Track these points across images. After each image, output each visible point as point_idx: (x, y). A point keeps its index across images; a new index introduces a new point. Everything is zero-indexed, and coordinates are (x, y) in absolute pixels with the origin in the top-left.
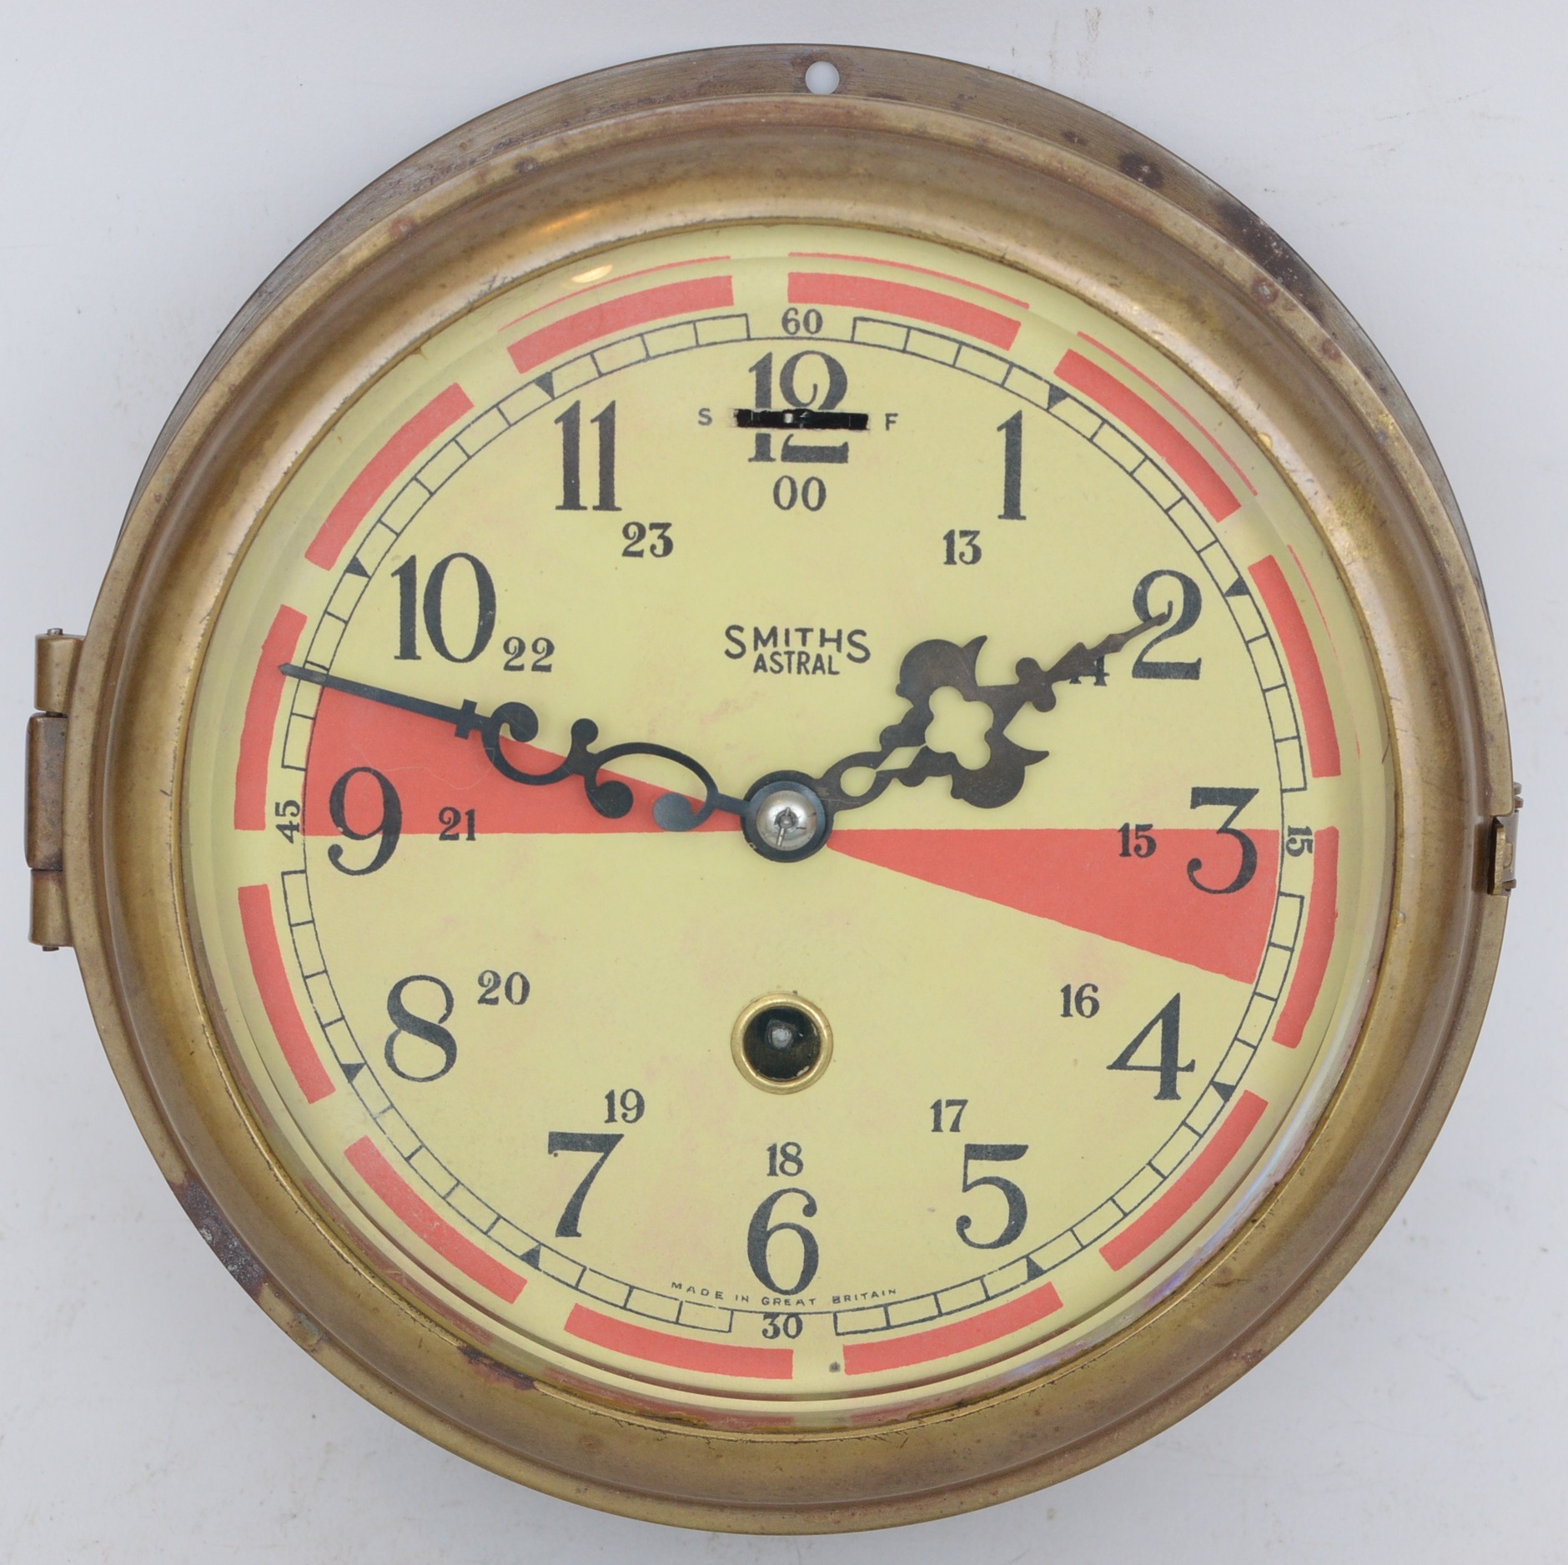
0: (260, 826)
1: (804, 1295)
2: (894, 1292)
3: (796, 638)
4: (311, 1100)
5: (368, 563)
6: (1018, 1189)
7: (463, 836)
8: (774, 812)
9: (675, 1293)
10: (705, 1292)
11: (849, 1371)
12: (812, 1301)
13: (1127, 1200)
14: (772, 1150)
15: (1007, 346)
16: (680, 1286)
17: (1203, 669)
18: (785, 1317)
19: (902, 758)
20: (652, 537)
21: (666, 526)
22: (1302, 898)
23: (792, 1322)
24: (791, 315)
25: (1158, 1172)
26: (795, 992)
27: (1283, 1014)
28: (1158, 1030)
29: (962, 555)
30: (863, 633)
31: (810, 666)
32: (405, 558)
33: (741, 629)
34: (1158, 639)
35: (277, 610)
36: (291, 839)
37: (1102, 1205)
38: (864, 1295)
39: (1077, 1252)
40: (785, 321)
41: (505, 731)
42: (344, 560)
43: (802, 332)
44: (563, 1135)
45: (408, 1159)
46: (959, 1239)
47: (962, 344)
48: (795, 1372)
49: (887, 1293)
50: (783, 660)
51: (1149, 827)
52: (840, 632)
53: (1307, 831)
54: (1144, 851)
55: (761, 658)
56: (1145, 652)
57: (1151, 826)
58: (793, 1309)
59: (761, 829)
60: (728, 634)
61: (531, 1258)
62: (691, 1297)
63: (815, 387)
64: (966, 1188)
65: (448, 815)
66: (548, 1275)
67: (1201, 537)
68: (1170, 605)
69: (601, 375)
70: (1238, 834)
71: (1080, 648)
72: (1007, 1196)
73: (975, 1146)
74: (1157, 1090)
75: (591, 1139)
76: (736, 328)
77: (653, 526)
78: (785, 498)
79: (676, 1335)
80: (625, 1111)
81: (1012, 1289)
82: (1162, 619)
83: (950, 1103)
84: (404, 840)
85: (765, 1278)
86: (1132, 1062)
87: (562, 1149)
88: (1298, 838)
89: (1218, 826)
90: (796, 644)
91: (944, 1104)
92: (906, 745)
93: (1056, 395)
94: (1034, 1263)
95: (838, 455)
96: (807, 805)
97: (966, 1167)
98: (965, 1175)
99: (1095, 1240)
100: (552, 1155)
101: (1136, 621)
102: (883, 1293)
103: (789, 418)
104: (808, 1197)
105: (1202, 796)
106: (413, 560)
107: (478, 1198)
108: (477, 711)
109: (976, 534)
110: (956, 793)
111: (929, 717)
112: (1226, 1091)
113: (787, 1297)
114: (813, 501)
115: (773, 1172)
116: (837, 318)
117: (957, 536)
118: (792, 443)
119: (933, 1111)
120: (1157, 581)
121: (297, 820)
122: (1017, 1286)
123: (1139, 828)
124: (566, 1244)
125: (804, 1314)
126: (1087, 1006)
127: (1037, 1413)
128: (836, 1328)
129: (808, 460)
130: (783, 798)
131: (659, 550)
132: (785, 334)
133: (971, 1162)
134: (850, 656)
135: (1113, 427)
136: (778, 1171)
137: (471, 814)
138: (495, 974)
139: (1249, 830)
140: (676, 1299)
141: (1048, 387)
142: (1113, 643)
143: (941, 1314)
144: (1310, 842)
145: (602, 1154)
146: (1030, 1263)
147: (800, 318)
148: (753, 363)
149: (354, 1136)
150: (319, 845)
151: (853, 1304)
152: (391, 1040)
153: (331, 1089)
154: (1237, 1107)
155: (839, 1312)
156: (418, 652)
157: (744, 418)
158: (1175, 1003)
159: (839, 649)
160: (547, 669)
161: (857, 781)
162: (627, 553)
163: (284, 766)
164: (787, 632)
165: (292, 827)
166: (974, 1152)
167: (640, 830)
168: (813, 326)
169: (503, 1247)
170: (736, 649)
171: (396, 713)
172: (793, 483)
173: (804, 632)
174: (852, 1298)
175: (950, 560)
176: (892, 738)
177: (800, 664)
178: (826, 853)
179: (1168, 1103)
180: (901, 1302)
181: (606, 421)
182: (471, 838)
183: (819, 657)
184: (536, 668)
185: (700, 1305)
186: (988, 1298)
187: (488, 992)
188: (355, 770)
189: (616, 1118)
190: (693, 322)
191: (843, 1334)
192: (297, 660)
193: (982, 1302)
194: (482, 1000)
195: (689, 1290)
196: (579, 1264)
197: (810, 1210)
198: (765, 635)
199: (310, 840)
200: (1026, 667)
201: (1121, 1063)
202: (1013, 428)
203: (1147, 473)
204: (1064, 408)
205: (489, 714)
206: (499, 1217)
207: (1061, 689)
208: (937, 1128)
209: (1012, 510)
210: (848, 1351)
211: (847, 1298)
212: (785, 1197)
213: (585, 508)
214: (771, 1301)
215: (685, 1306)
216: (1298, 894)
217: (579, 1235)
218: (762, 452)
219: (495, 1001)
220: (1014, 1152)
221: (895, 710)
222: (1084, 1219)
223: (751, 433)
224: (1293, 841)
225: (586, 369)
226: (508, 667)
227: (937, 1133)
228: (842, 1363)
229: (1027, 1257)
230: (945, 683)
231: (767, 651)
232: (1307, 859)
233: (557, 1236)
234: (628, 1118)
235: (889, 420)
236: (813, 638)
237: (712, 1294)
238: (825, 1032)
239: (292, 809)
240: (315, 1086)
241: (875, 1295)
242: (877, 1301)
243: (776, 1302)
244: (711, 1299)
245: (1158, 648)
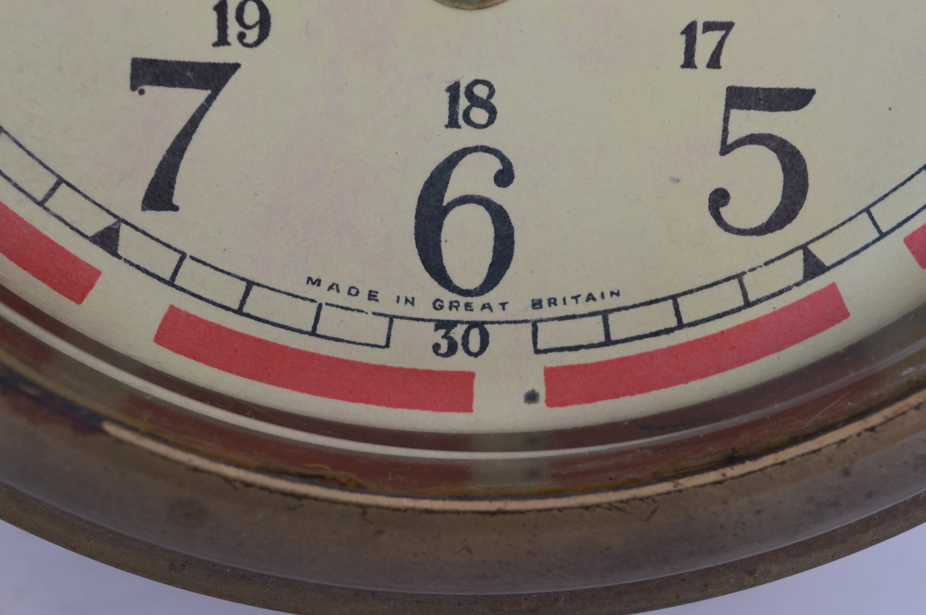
1: (492, 296)
2: (618, 294)
6: (798, 152)
9: (312, 291)
10: (353, 291)
11: (551, 403)
12: (503, 305)
14: (453, 91)
16: (318, 282)
18: (465, 326)
23: (475, 336)
37: (913, 176)
38: (576, 298)
39: (874, 242)
44: (153, 63)
46: (712, 221)
48: (477, 403)
49: (607, 295)
58: (477, 315)
61: (108, 240)
62: (333, 297)
64: (725, 149)
66: (132, 264)
72: (782, 162)
73: (741, 89)
75: (192, 69)
79: (312, 350)
80: (241, 29)
81: (781, 292)
83: (709, 27)
85: (438, 273)
87: (150, 83)
91: (700, 28)
94: (814, 256)
97: (726, 120)
98: (725, 131)
99: (900, 225)
100: (136, 93)
102: (603, 295)
104: (503, 158)
107: (29, 153)
113: (469, 299)
115: (453, 123)
119: (684, 37)
122: (789, 289)
124: (156, 220)
125: (493, 323)
127: (846, 473)
128: (535, 343)
133: (735, 113)
136: (461, 121)
140: (312, 301)
143: (681, 325)
145: (209, 92)
146: (808, 256)
151: (560, 310)
155: (541, 321)
166: (739, 98)
169: (66, 223)
174: (560, 302)
180: (626, 308)
185: (347, 309)
186: (748, 304)
189: (229, 39)
191: (546, 351)
193: (739, 309)
195: (330, 288)
196: (175, 250)
197: (505, 177)
206: (60, 181)
208: (689, 62)
210: (551, 375)
211: (552, 302)
212: (469, 158)
214: (446, 305)
215: (325, 309)
217: (175, 208)
220: (797, 99)
222: (886, 196)
227: (688, 71)
228: (541, 391)
229: (804, 247)
233: (143, 209)
234: (247, 40)
237: (364, 294)
241: (590, 297)
242: (593, 306)
243: (453, 305)
244: (362, 301)
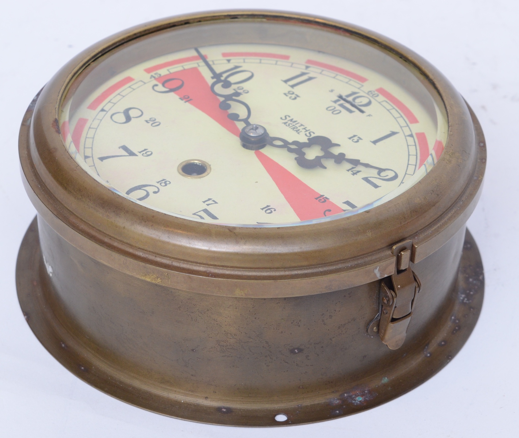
0: (149, 73)
3: (299, 125)
4: (89, 108)
5: (232, 61)
7: (184, 101)
15: (411, 123)
17: (379, 188)
21: (299, 96)
26: (210, 165)
29: (354, 139)
30: (314, 134)
31: (295, 130)
33: (290, 117)
34: (376, 178)
36: (151, 78)
40: (370, 92)
41: (221, 83)
42: (228, 58)
43: (371, 95)
44: (126, 148)
45: (90, 128)
47: (402, 117)
50: (291, 125)
52: (309, 130)
54: (321, 201)
55: (287, 123)
56: (370, 177)
57: (329, 199)
60: (286, 116)
61: (87, 157)
63: (361, 102)
64: (194, 214)
65: (187, 97)
66: (85, 161)
67: (410, 173)
68: (387, 176)
69: (321, 73)
75: (131, 152)
76: (358, 86)
77: (296, 95)
78: (330, 109)
80: (145, 153)
83: (214, 201)
84: (172, 93)
87: (122, 149)
89: (344, 209)
90: (297, 125)
92: (298, 146)
95: (351, 111)
98: (197, 212)
100: (118, 148)
103: (348, 102)
104: (159, 191)
105: (348, 203)
106: (240, 67)
108: (221, 77)
109: (362, 140)
110: (296, 159)
111: (309, 146)
115: (158, 182)
116: (381, 98)
117: (357, 137)
118: (344, 104)
120: (390, 171)
121: (157, 77)
123: (326, 198)
124: (97, 162)
126: (269, 211)
129: (343, 108)
131: (292, 98)
132: (367, 92)
133: (202, 212)
134: (306, 134)
135: (416, 147)
137: (191, 100)
141: (411, 134)
145: (129, 155)
147: (374, 93)
148: (354, 91)
149: (86, 118)
150: (155, 83)
152: (118, 113)
153: (95, 109)
157: (339, 96)
159: (305, 131)
161: (278, 143)
162: (285, 94)
163: (168, 70)
165: (154, 77)
166: (205, 211)
168: (374, 96)
169: (84, 152)
170: (284, 119)
172: (335, 108)
173: (302, 125)
175: (350, 138)
176: (296, 143)
177: (294, 128)
178: (252, 152)
181: (311, 78)
183: (299, 130)
188: (180, 79)
189: (141, 153)
190: (351, 80)
194: (146, 121)
196: (94, 165)
197: (155, 193)
200: (342, 155)
202: (394, 133)
203: (413, 157)
204: (409, 138)
206: (92, 148)
208: (204, 202)
209: (375, 142)
212: (154, 187)
213: (287, 84)
217: (102, 161)
218: (336, 101)
219: (148, 123)
220: (214, 218)
223: (338, 99)
225: (319, 71)
231: (290, 122)
233: (98, 158)
234: (143, 155)
235: (369, 115)
238: (206, 174)
239: (159, 75)
240: (93, 106)
245: (374, 178)
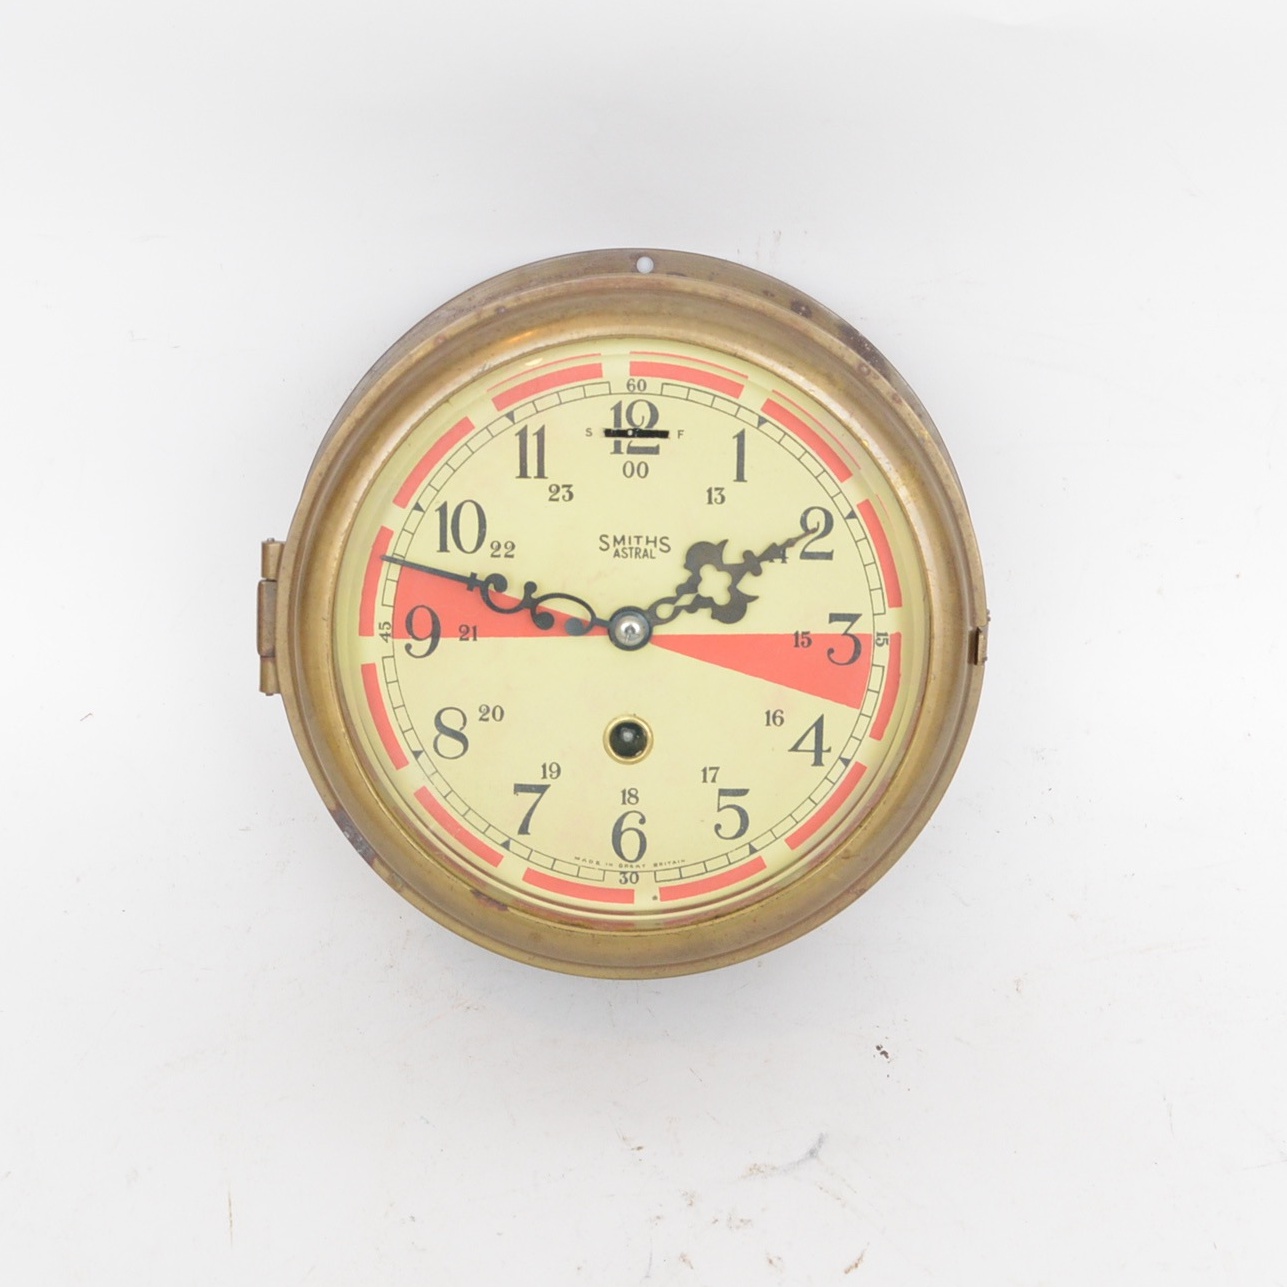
0: (372, 634)
1: (640, 862)
2: (684, 861)
3: (634, 541)
4: (398, 768)
5: (423, 505)
6: (745, 810)
7: (471, 639)
8: (624, 626)
9: (577, 862)
10: (591, 862)
11: (662, 900)
12: (644, 865)
13: (798, 815)
14: (624, 792)
15: (737, 397)
16: (578, 859)
17: (834, 555)
18: (630, 873)
19: (687, 599)
20: (563, 491)
21: (569, 486)
22: (883, 667)
23: (634, 876)
24: (631, 382)
25: (813, 802)
26: (635, 715)
27: (875, 723)
28: (813, 732)
29: (716, 500)
30: (667, 538)
31: (641, 554)
32: (442, 503)
33: (606, 536)
34: (813, 540)
35: (379, 528)
36: (386, 641)
37: (786, 818)
38: (669, 862)
39: (774, 841)
40: (628, 385)
41: (491, 587)
42: (412, 504)
43: (637, 391)
44: (521, 785)
45: (445, 797)
46: (715, 835)
47: (715, 396)
48: (635, 901)
49: (680, 861)
50: (628, 551)
51: (808, 633)
52: (656, 538)
53: (886, 634)
54: (806, 644)
55: (617, 551)
56: (806, 546)
58: (634, 869)
59: (617, 635)
60: (601, 539)
61: (506, 845)
62: (584, 864)
63: (643, 418)
64: (719, 810)
65: (464, 629)
66: (514, 853)
67: (833, 490)
68: (818, 524)
69: (538, 412)
70: (852, 636)
71: (774, 545)
72: (739, 814)
73: (723, 789)
74: (813, 762)
75: (535, 787)
76: (604, 389)
77: (564, 486)
78: (628, 472)
79: (577, 882)
80: (551, 773)
81: (741, 859)
82: (815, 530)
83: (711, 769)
84: (442, 641)
85: (620, 853)
86: (801, 747)
87: (520, 792)
88: (882, 638)
89: (843, 632)
90: (634, 544)
91: (708, 769)
92: (688, 592)
93: (762, 421)
94: (753, 847)
95: (655, 451)
96: (640, 623)
97: (719, 800)
98: (719, 804)
99: (782, 835)
100: (516, 795)
101: (802, 532)
103: (630, 433)
104: (642, 815)
105: (834, 618)
106: (445, 505)
107: (479, 816)
108: (478, 578)
109: (722, 489)
110: (713, 617)
111: (699, 579)
112: (846, 762)
113: (631, 864)
114: (642, 474)
115: (624, 803)
116: (654, 383)
117: (713, 491)
118: (632, 445)
119: (702, 772)
120: (812, 512)
121: (389, 631)
122: (744, 858)
123: (803, 633)
124: (523, 838)
125: (640, 872)
126: (778, 721)
127: (755, 921)
128: (655, 879)
129: (640, 453)
130: (629, 620)
131: (567, 498)
132: (627, 391)
133: (722, 798)
134: (661, 550)
135: (790, 436)
136: (627, 802)
137: (475, 628)
138: (487, 707)
139: (859, 635)
140: (577, 865)
141: (757, 417)
142: (791, 543)
143: (707, 872)
144: (887, 640)
145: (540, 794)
146: (751, 847)
147: (636, 384)
148: (612, 406)
149: (419, 786)
150: (401, 643)
151: (664, 867)
152: (436, 739)
153: (407, 763)
154: (853, 769)
155: (657, 871)
156: (449, 549)
157: (608, 433)
158: (821, 719)
159: (655, 546)
160: (512, 556)
161: (664, 611)
162: (551, 499)
163: (383, 605)
164: (630, 538)
165: (387, 635)
166: (723, 792)
167: (558, 635)
168: (642, 387)
169: (492, 840)
170: (605, 546)
171: (438, 578)
172: (632, 465)
173: (638, 538)
174: (663, 864)
175: (710, 502)
176: (681, 590)
177: (637, 554)
178: (649, 646)
179: (818, 768)
180: (687, 866)
181: (540, 435)
182: (475, 639)
183: (646, 551)
184: (506, 556)
185: (589, 868)
186: (730, 864)
187: (484, 715)
188: (417, 607)
189: (547, 776)
190: (583, 386)
191: (659, 882)
192: (389, 553)
193: (726, 866)
194: (481, 719)
195: (583, 860)
196: (529, 848)
197: (642, 821)
198: (619, 539)
199: (396, 641)
200: (747, 554)
201: (795, 749)
202: (741, 437)
203: (806, 459)
204: (765, 427)
205: (483, 579)
206: (490, 825)
207: (765, 565)
208: (705, 781)
209: (740, 477)
210: (662, 890)
211: (661, 864)
212: (630, 815)
213: (530, 478)
214: (624, 866)
215: (581, 869)
216: (882, 664)
217: (528, 834)
218: (617, 450)
219: (487, 720)
220: (743, 792)
221: (683, 576)
222: (777, 825)
223: (612, 440)
224: (879, 639)
225: (530, 409)
226: (493, 556)
227: (705, 783)
228: (658, 895)
229: (749, 843)
230: (708, 562)
231: (620, 547)
232: (886, 648)
233: (518, 834)
234: (553, 777)
235: (680, 433)
236: (643, 541)
237: (595, 862)
238: (649, 735)
239: (387, 626)
240: (399, 762)
241: (674, 862)
242: (675, 865)
243: (626, 866)
244: (594, 865)
245: (812, 544)
